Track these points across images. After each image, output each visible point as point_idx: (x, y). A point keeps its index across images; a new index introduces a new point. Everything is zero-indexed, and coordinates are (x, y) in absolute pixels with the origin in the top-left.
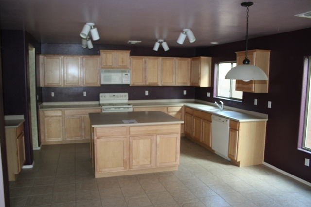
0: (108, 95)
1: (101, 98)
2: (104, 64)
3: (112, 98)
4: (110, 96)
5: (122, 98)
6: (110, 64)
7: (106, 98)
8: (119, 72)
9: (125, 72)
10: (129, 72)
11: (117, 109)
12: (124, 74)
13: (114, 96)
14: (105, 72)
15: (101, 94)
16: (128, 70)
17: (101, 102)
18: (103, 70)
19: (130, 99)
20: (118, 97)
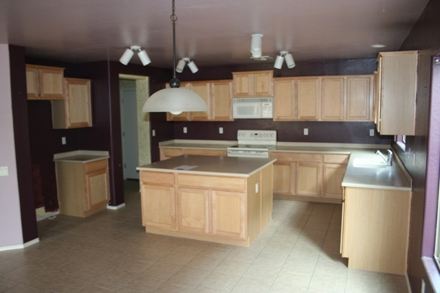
0: (248, 133)
1: (238, 138)
2: (238, 91)
3: (254, 138)
4: (251, 135)
5: (266, 138)
6: (245, 91)
7: (244, 137)
8: (257, 101)
9: (266, 101)
10: (270, 101)
11: (247, 153)
12: (264, 104)
13: (256, 134)
14: (239, 101)
15: (240, 132)
16: (269, 98)
17: (240, 142)
18: (236, 99)
19: (278, 140)
20: (261, 136)
